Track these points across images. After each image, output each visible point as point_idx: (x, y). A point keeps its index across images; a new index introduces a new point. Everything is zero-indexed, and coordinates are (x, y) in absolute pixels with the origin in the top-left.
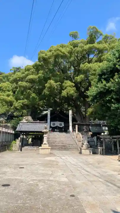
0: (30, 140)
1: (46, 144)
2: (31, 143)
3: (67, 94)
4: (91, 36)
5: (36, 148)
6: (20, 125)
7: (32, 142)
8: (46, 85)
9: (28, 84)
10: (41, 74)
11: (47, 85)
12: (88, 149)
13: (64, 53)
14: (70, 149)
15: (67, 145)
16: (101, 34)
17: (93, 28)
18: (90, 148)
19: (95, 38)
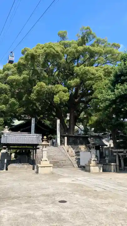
0: (13, 155)
1: (46, 160)
2: (15, 159)
3: (61, 99)
4: (83, 38)
5: (26, 166)
6: (4, 136)
7: (15, 157)
8: (34, 87)
9: (7, 87)
10: (25, 74)
11: (36, 88)
12: (97, 166)
13: (57, 52)
14: (64, 165)
15: (60, 160)
16: (94, 37)
17: (87, 28)
18: (100, 165)
19: (87, 40)
